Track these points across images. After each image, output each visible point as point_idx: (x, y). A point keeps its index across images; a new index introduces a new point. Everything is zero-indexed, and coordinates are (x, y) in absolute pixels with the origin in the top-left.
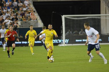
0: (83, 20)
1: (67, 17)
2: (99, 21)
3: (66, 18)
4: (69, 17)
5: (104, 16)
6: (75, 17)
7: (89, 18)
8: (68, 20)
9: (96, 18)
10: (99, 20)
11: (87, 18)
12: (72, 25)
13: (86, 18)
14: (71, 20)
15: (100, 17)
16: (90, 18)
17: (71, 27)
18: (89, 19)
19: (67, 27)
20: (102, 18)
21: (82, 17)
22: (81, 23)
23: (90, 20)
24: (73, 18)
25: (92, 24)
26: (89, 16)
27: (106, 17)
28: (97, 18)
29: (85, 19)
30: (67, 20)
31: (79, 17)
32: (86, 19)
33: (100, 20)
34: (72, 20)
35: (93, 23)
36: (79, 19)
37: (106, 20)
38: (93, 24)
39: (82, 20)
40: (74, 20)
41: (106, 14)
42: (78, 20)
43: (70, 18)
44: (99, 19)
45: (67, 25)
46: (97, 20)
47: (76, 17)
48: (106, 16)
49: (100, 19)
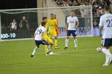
0: (20, 14)
1: (3, 11)
2: (35, 15)
3: (2, 13)
4: (5, 11)
5: (41, 9)
6: (10, 12)
7: (25, 12)
8: (4, 15)
9: (32, 12)
10: (35, 14)
11: (23, 12)
12: (8, 19)
13: (22, 12)
14: (7, 15)
15: (37, 11)
16: (27, 12)
17: (8, 22)
18: (25, 14)
19: (3, 22)
20: (38, 12)
21: (18, 11)
22: (17, 18)
23: (27, 14)
24: (9, 13)
25: (28, 18)
26: (26, 10)
27: (43, 11)
28: (34, 12)
29: (21, 14)
30: (2, 14)
31: (15, 11)
32: (22, 14)
33: (37, 14)
34: (8, 15)
35: (30, 17)
36: (15, 13)
37: (43, 13)
38: (30, 18)
39: (18, 14)
40: (9, 15)
41: (43, 7)
42: (14, 15)
43: (6, 13)
44: (35, 12)
46: (34, 14)
47: (12, 11)
48: (43, 10)
49: (37, 12)
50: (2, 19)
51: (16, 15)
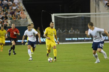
0: (73, 18)
1: (57, 15)
2: (88, 20)
3: (56, 17)
4: (59, 15)
5: (94, 14)
6: (64, 16)
7: (79, 17)
8: (58, 18)
9: (86, 17)
10: (88, 18)
11: (77, 16)
12: (62, 23)
13: (75, 17)
14: (60, 19)
15: (90, 16)
16: (80, 17)
17: (61, 25)
18: (79, 18)
19: (56, 26)
20: (91, 17)
21: (72, 15)
22: (70, 22)
23: (80, 18)
24: (63, 17)
25: (81, 23)
26: (79, 15)
27: (96, 16)
28: (87, 17)
29: (74, 18)
30: (56, 18)
31: (69, 16)
32: (76, 18)
33: (90, 19)
34: (62, 19)
35: (83, 21)
36: (68, 17)
37: (96, 18)
38: (83, 23)
39: (72, 18)
40: (63, 19)
41: (96, 12)
42: (68, 19)
43: (60, 17)
44: (88, 17)
45: (56, 24)
46: (87, 18)
47: (66, 16)
48: (96, 14)
49: (90, 17)
50: (56, 23)
51: (67, 20)
